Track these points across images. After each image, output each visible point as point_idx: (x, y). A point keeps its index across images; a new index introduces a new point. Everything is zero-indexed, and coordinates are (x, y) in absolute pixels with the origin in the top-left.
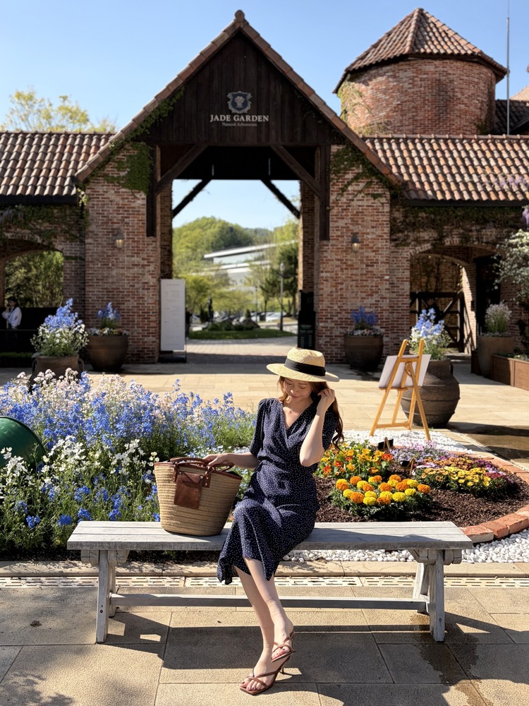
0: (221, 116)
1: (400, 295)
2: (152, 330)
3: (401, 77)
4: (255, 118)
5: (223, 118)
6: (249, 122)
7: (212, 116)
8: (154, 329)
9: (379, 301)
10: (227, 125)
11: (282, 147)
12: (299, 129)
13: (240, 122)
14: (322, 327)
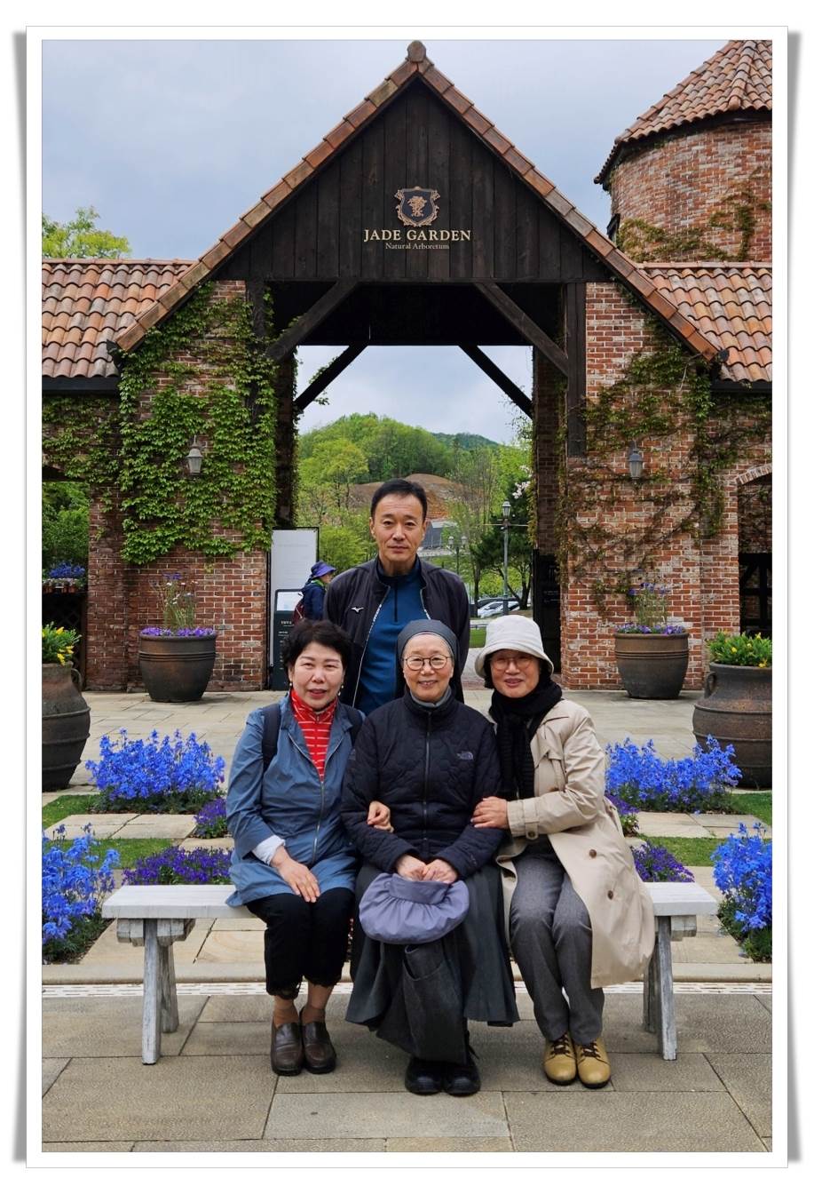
0: (384, 231)
1: (720, 559)
2: (253, 627)
3: (720, 152)
4: (445, 235)
5: (387, 235)
6: (434, 242)
7: (367, 231)
8: (258, 625)
9: (680, 570)
10: (395, 247)
11: (497, 287)
12: (527, 253)
13: (419, 243)
14: (576, 619)
